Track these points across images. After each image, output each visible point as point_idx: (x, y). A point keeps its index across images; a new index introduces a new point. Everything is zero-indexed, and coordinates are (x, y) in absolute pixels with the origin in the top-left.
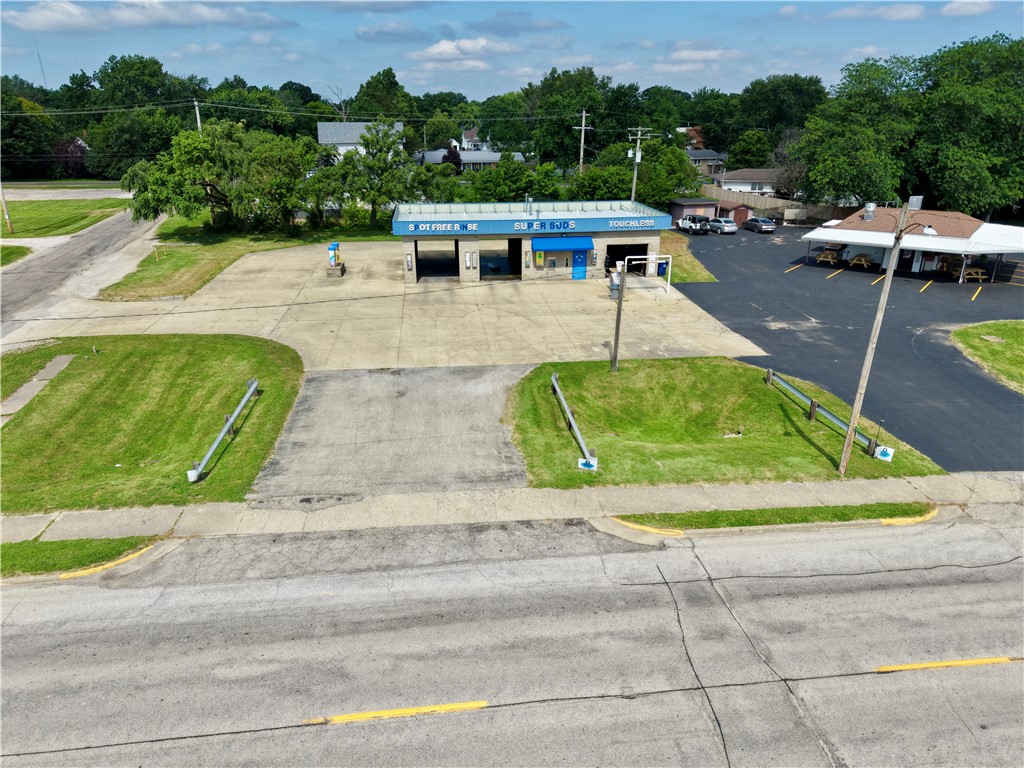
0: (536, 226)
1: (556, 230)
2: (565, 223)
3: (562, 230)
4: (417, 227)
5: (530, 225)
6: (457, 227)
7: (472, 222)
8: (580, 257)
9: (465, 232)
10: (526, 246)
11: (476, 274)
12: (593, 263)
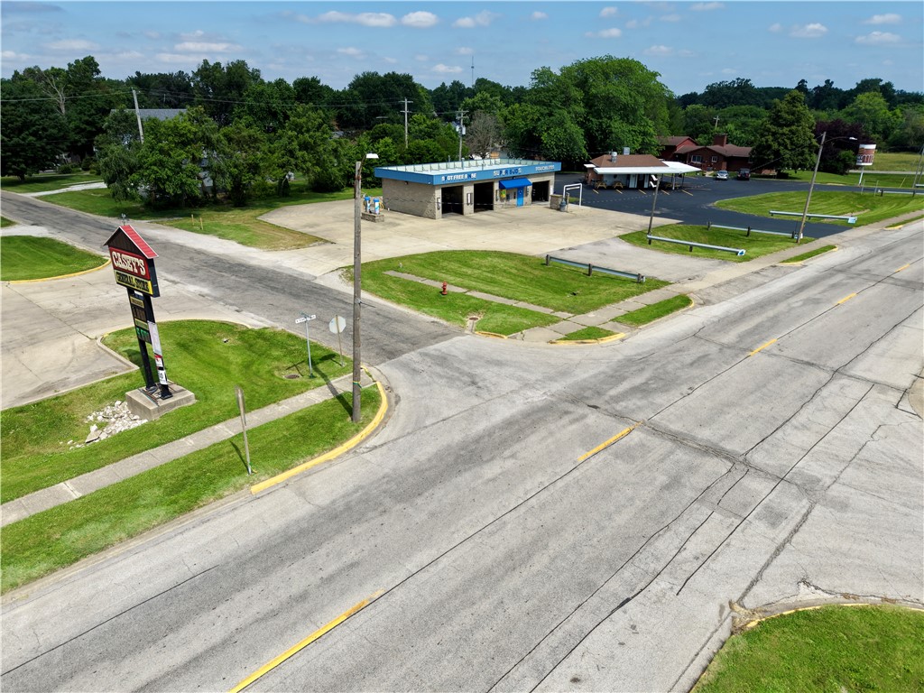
0: (503, 173)
1: (512, 175)
2: (516, 169)
3: (515, 175)
4: (446, 178)
5: (501, 172)
6: (466, 176)
7: (473, 172)
8: (520, 192)
9: (470, 180)
10: (496, 186)
11: (471, 207)
12: (527, 195)
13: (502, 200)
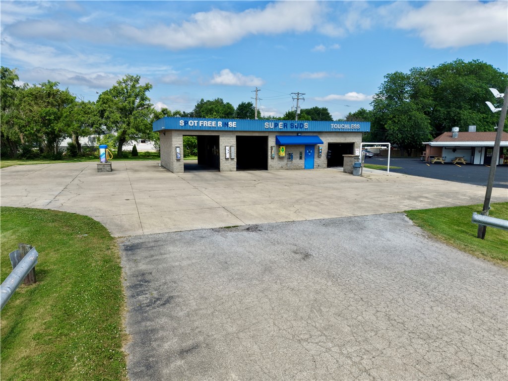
0: (281, 126)
1: (294, 130)
2: (301, 124)
3: (299, 130)
4: (186, 123)
5: (276, 123)
6: (221, 124)
8: (308, 151)
9: (226, 129)
10: (272, 142)
11: (233, 164)
12: (319, 156)
13: (281, 158)
